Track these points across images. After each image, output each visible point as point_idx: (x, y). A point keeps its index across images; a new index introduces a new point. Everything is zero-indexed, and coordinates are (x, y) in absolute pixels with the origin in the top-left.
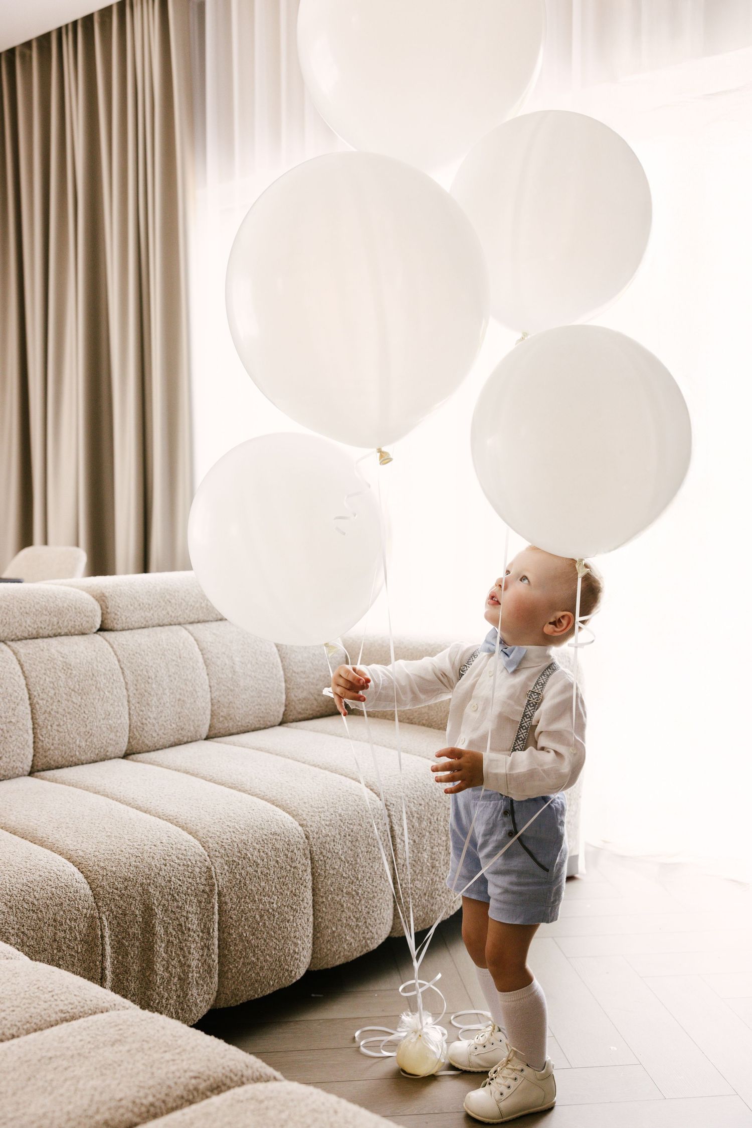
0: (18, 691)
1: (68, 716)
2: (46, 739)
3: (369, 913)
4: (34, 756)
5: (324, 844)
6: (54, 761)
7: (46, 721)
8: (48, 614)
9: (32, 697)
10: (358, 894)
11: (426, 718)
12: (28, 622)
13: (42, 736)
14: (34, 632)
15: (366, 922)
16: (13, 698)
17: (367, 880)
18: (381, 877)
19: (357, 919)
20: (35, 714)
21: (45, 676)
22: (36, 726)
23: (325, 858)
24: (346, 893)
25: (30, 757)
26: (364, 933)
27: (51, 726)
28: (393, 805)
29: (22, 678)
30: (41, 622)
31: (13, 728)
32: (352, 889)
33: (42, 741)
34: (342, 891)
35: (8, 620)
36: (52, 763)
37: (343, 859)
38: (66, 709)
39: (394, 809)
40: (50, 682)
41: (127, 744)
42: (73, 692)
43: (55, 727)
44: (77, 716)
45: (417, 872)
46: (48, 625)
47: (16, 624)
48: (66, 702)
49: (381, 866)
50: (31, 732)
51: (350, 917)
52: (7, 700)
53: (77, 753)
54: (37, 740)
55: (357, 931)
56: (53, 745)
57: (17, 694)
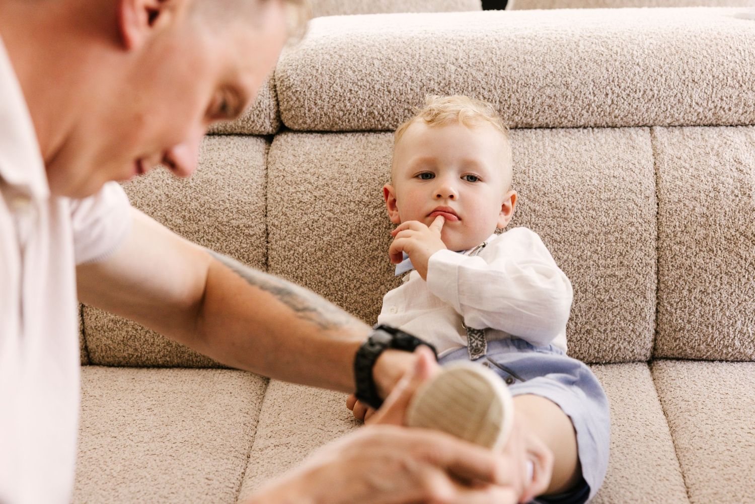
0: (637, 225)
1: (726, 279)
2: (678, 311)
4: (657, 332)
6: (692, 348)
7: (681, 282)
8: (737, 86)
9: (663, 236)
12: (696, 97)
13: (672, 305)
14: (710, 115)
16: (624, 236)
20: (662, 266)
21: (694, 203)
22: (662, 286)
25: (649, 336)
27: (690, 291)
29: (653, 200)
30: (722, 100)
31: (618, 285)
33: (671, 314)
35: (656, 92)
36: (689, 351)
38: (724, 267)
40: (703, 215)
42: (742, 238)
43: (696, 293)
44: (743, 281)
46: (737, 105)
47: (672, 99)
48: (726, 254)
50: (651, 296)
52: (612, 238)
53: (737, 343)
54: (662, 309)
56: (689, 322)
57: (633, 229)
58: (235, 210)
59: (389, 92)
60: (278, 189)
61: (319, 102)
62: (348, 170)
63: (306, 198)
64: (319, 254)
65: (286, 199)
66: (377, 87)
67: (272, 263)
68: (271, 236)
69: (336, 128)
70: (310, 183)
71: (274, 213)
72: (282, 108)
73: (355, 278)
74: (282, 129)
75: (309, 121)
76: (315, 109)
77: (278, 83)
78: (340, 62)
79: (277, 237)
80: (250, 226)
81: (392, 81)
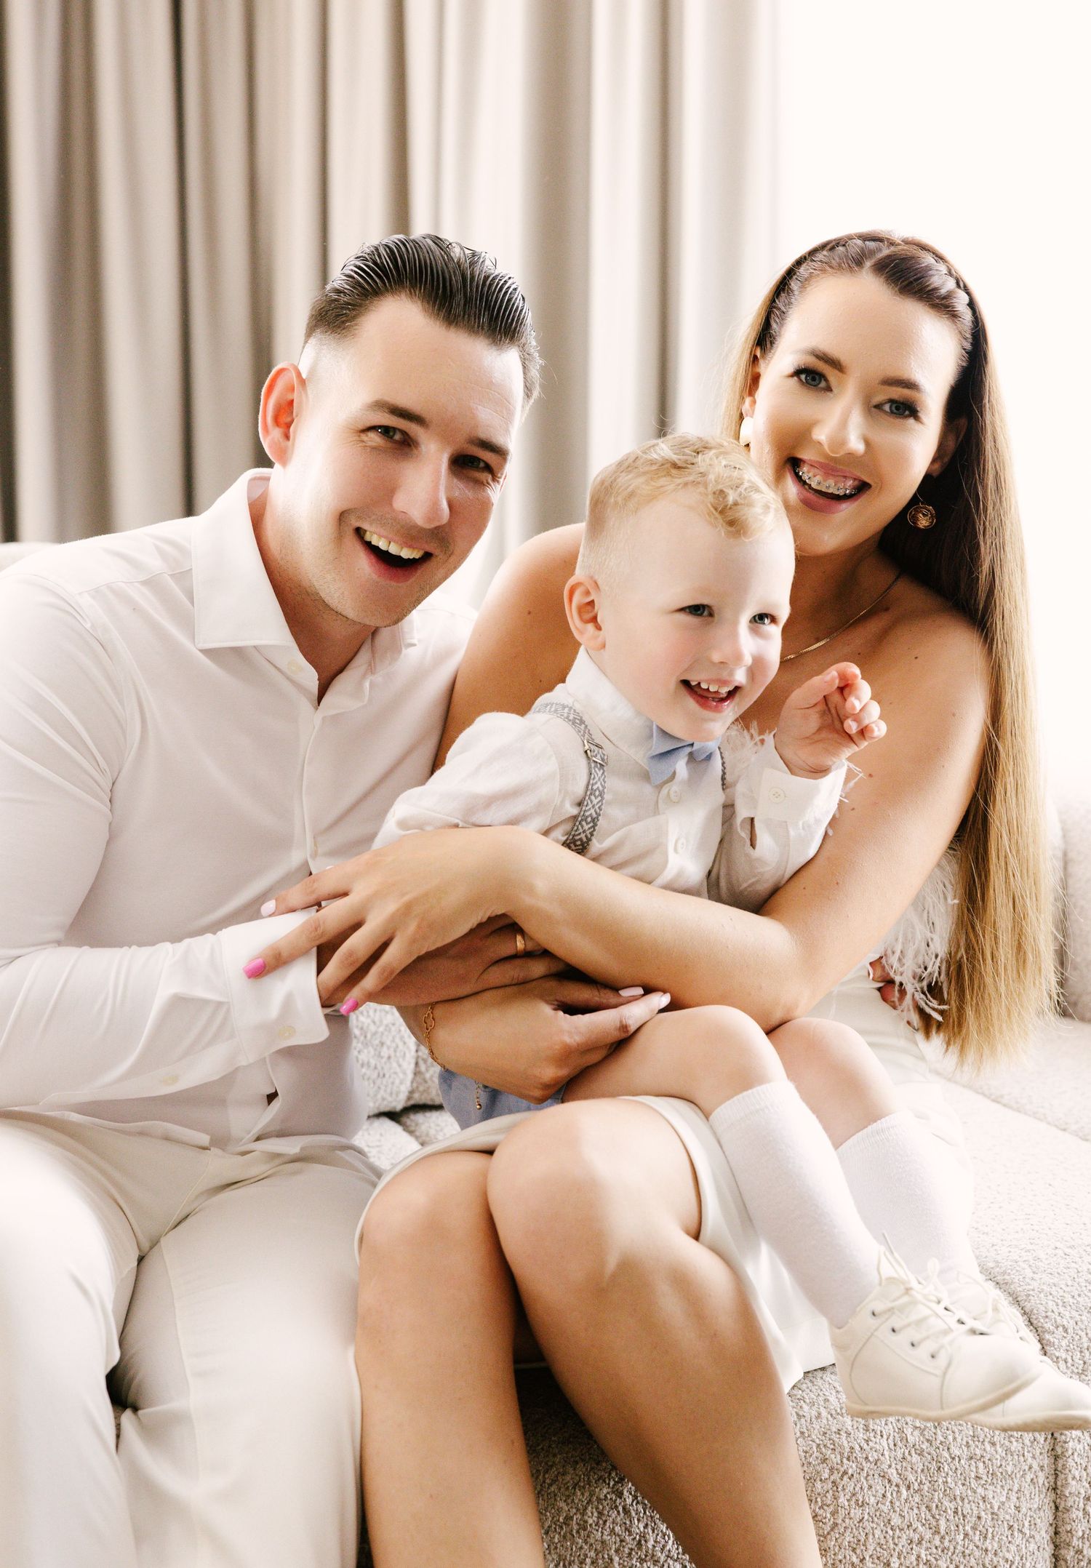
5: (835, 1437)
17: (966, 1535)
18: (1011, 1527)
23: (836, 1476)
28: (1066, 1331)
32: (919, 1557)
37: (895, 1479)
39: (1064, 1343)
41: (410, 1076)
49: (1013, 1497)
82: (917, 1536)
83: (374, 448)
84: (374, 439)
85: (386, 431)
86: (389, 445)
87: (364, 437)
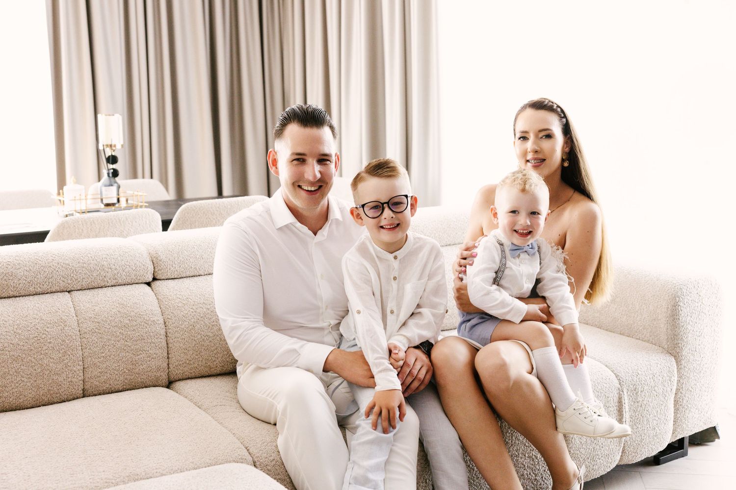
3: (545, 471)
10: (537, 458)
11: (598, 320)
15: (542, 477)
19: (536, 476)
24: (528, 457)
26: (541, 484)
34: (525, 456)
45: (583, 442)
51: (530, 474)
55: (535, 483)
58: (151, 314)
59: (203, 258)
60: (166, 303)
61: (174, 265)
62: (194, 292)
63: (180, 305)
64: (190, 327)
65: (171, 306)
66: (197, 257)
67: (170, 335)
68: (167, 323)
69: (180, 276)
70: (180, 298)
71: (167, 313)
72: (156, 270)
73: (206, 335)
74: (154, 279)
75: (169, 274)
76: (172, 269)
77: (155, 259)
78: (180, 248)
79: (171, 323)
80: (159, 320)
81: (203, 254)
82: (532, 449)
83: (296, 165)
84: (295, 162)
85: (297, 160)
86: (299, 163)
87: (292, 163)
